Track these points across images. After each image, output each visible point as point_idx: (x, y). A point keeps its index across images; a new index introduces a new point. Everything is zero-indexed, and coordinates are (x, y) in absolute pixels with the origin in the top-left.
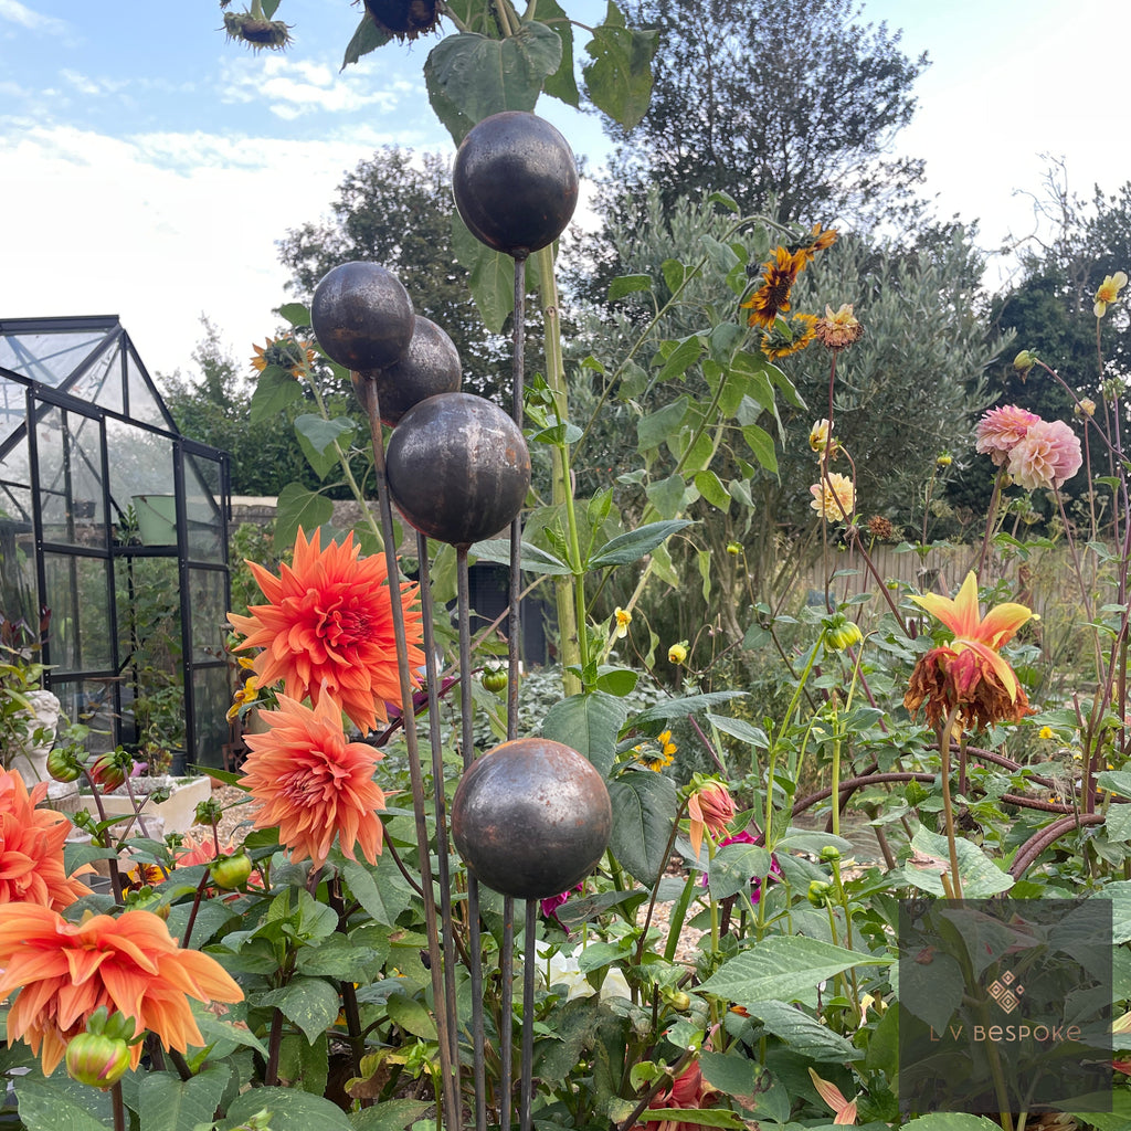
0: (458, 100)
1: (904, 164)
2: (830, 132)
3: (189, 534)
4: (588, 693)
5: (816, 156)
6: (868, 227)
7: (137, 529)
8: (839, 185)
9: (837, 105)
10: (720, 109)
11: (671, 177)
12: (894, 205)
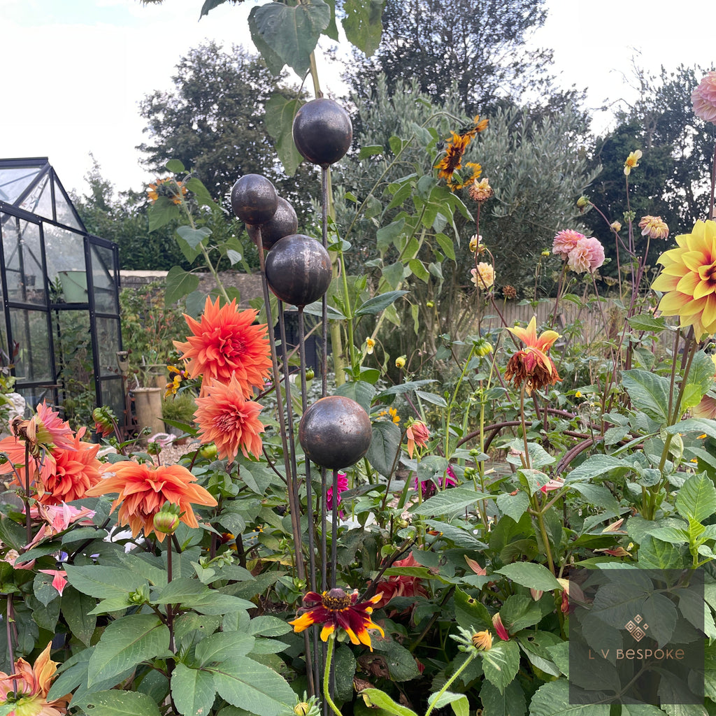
0: (270, 44)
1: (541, 52)
2: (494, 30)
3: (95, 295)
4: (355, 381)
5: (485, 46)
6: (518, 93)
7: (62, 292)
8: (500, 66)
9: (498, 13)
10: (423, 15)
11: (392, 59)
12: (534, 79)
